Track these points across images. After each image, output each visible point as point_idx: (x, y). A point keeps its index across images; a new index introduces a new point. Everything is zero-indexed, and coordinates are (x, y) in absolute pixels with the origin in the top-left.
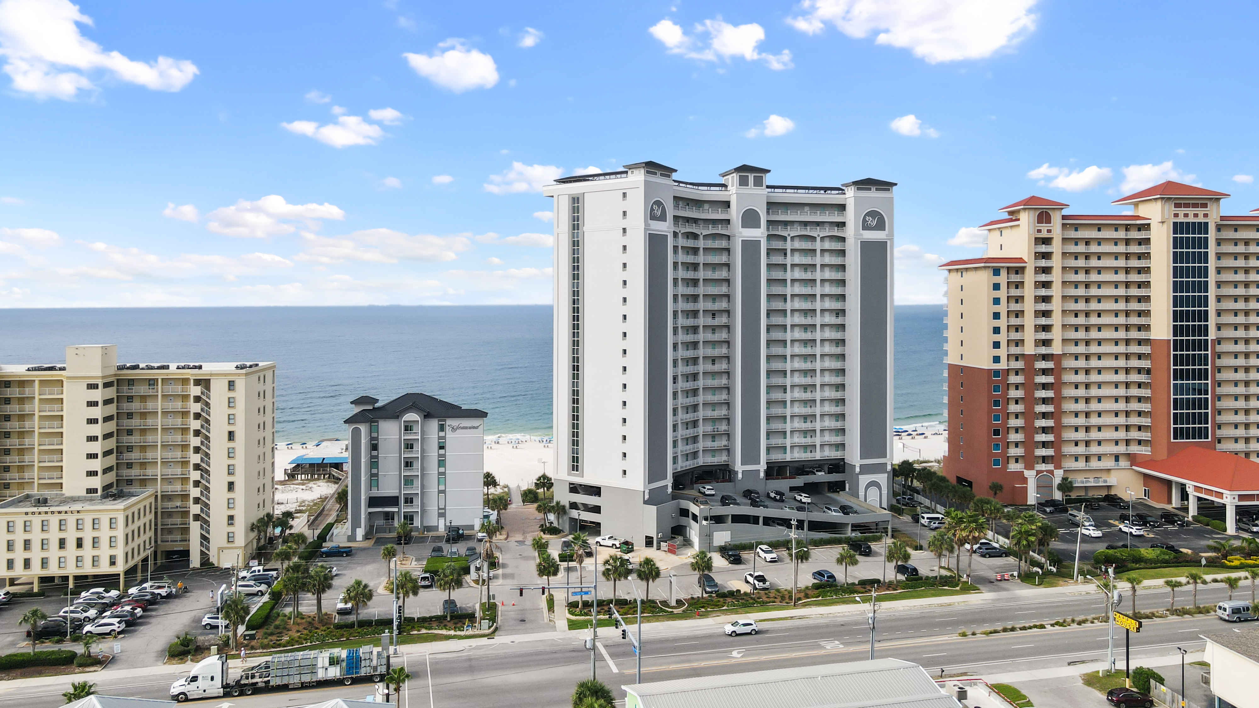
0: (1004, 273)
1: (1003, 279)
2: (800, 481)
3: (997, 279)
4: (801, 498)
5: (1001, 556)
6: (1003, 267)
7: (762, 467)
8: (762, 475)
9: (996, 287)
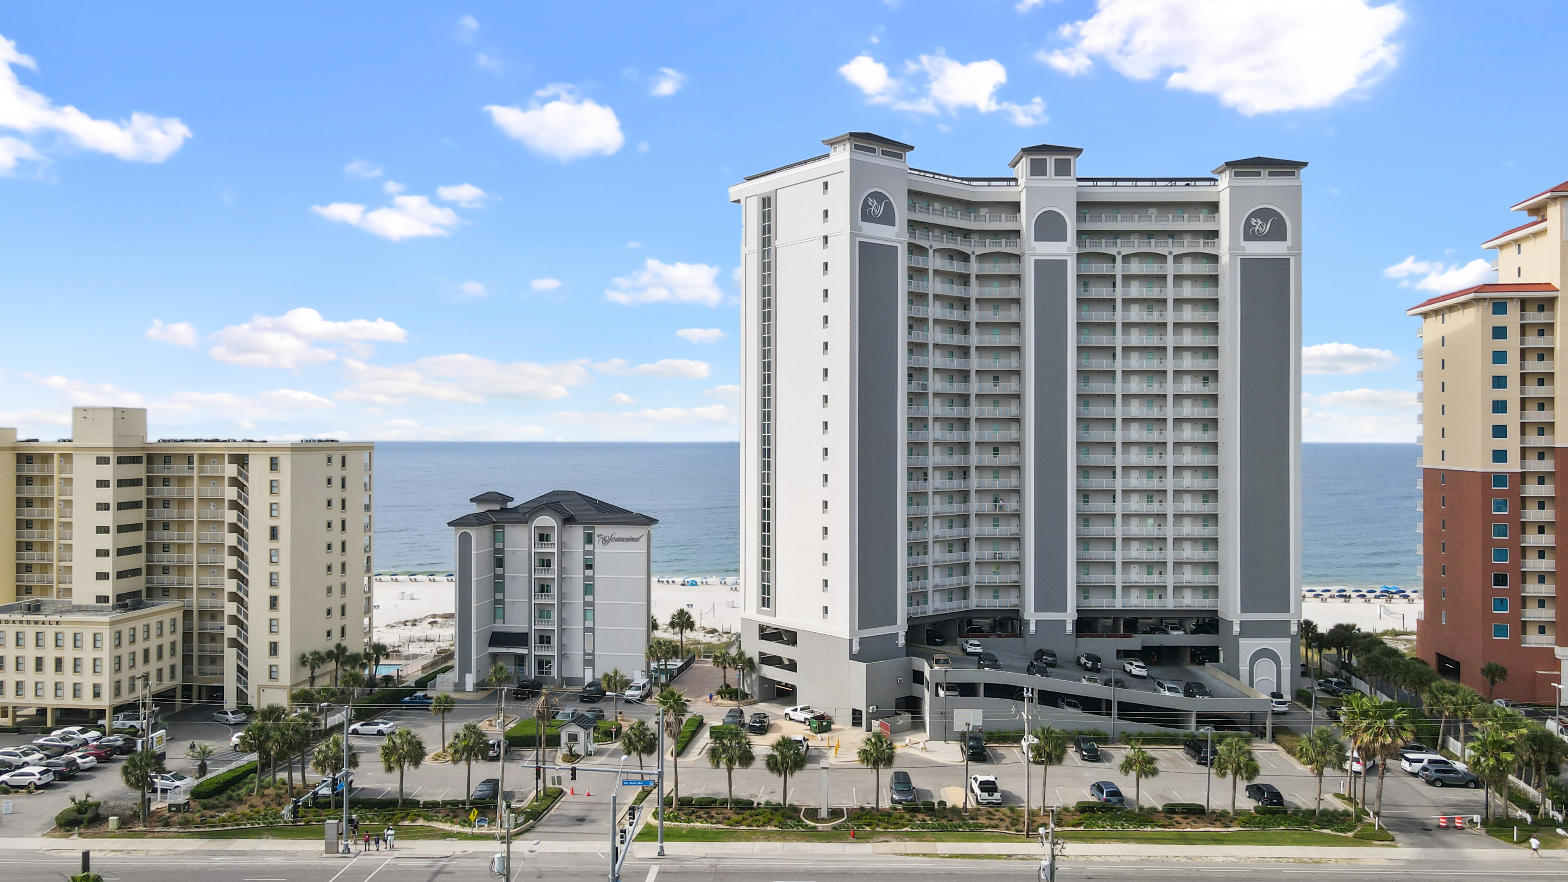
0: (1514, 310)
1: (1512, 319)
2: (1135, 642)
3: (1500, 320)
4: (1132, 667)
5: (1466, 786)
6: (1512, 299)
7: (1070, 616)
8: (1069, 628)
9: (1500, 333)
